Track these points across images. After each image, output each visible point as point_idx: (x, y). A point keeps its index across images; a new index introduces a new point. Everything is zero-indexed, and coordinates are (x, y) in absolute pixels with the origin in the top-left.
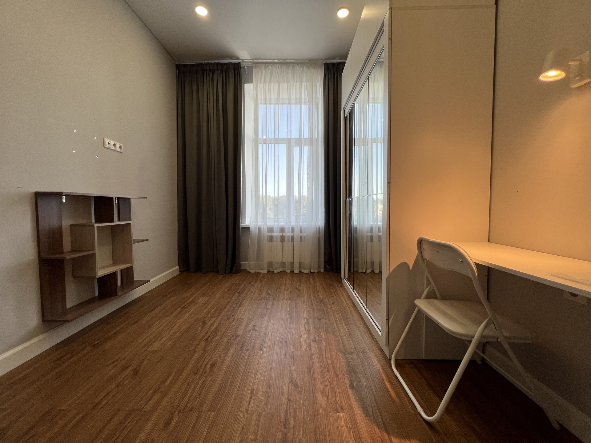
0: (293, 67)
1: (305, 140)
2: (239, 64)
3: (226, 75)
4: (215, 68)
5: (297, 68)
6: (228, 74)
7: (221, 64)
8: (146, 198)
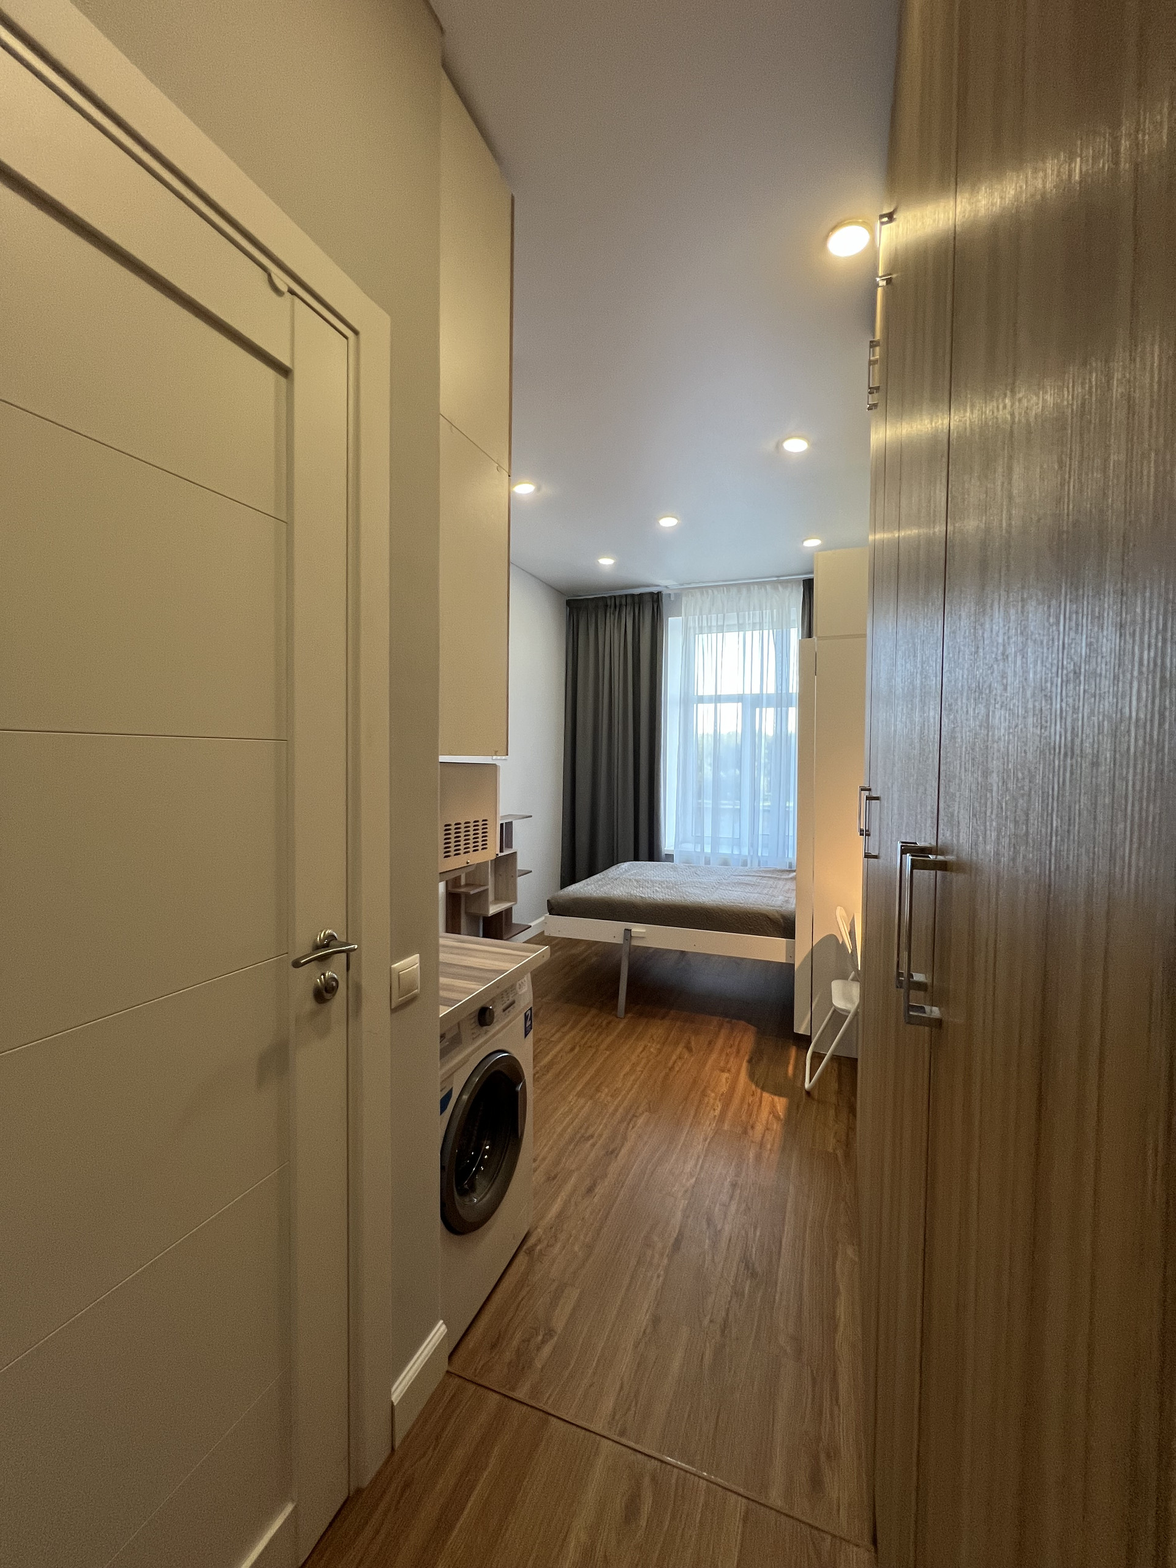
0: (749, 590)
1: (768, 696)
2: (659, 594)
3: (639, 610)
4: (624, 602)
5: (755, 590)
6: (643, 613)
7: (633, 596)
8: (531, 816)
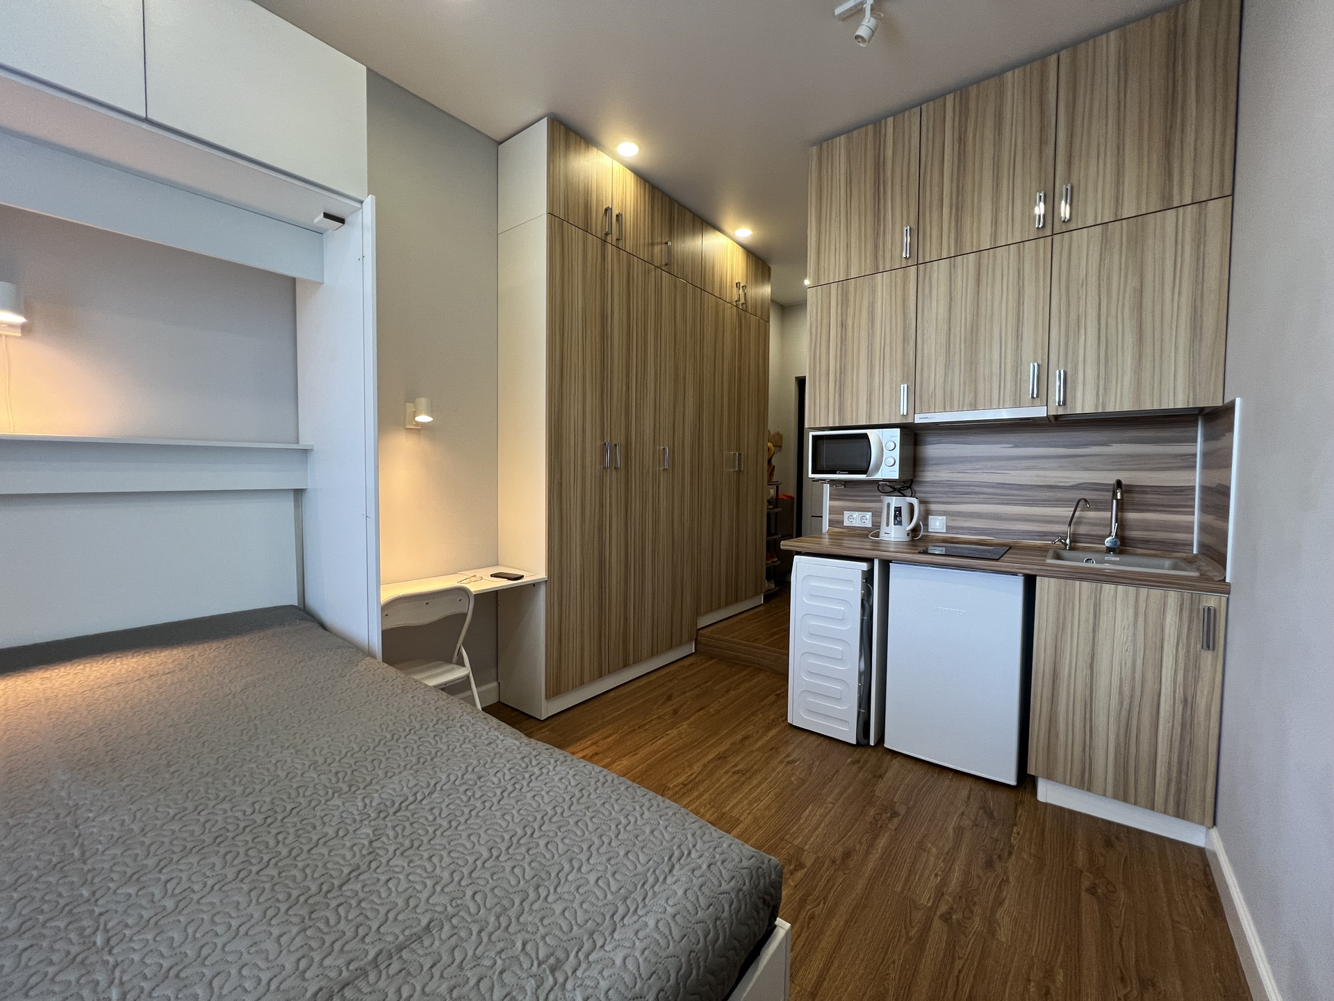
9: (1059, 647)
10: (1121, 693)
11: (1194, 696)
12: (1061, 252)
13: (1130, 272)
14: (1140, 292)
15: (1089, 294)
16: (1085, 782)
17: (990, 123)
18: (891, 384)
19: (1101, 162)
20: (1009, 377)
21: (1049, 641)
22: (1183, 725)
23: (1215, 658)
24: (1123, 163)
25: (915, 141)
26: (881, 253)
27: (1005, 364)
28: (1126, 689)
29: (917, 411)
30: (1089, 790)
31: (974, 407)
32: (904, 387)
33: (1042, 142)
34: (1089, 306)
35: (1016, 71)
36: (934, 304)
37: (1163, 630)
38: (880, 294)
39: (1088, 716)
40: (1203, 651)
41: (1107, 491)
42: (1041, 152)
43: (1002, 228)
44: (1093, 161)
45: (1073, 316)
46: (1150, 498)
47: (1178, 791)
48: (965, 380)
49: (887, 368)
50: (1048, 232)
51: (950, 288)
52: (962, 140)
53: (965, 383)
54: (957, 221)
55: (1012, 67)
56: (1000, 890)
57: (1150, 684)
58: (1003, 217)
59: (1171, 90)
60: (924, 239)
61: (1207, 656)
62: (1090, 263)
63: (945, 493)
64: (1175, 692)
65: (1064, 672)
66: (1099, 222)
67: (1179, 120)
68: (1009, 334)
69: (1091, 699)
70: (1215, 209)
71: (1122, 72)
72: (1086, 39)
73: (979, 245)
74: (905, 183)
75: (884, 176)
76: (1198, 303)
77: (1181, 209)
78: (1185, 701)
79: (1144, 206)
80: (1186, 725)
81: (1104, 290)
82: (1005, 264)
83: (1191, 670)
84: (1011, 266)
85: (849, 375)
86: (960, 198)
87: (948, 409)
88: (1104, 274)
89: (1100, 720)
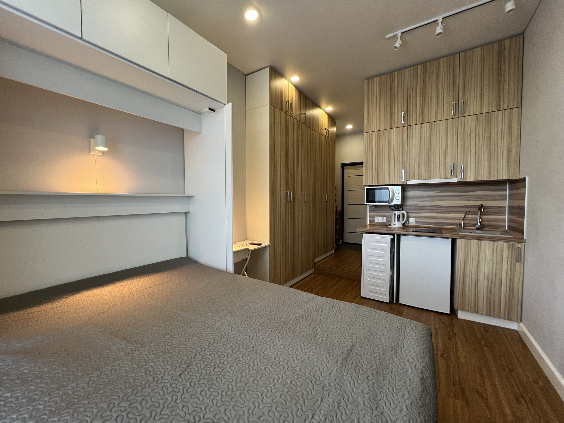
9: (465, 264)
10: (488, 278)
11: (514, 278)
12: (461, 123)
13: (486, 132)
14: (490, 138)
15: (472, 139)
16: (476, 311)
17: (434, 76)
18: (398, 170)
19: (475, 92)
20: (442, 168)
21: (462, 262)
22: (510, 289)
23: (521, 265)
24: (483, 94)
25: (406, 81)
26: (393, 121)
27: (441, 163)
28: (490, 277)
29: (408, 179)
30: (477, 313)
31: (430, 178)
32: (403, 171)
33: (454, 84)
34: (472, 142)
35: (444, 58)
36: (414, 140)
37: (503, 256)
38: (393, 136)
39: (476, 287)
40: (516, 263)
41: (477, 208)
42: (453, 88)
43: (439, 115)
44: (472, 92)
45: (466, 146)
46: (490, 210)
47: (509, 311)
48: (426, 168)
49: (396, 164)
50: (457, 116)
51: (420, 136)
52: (424, 82)
53: (426, 169)
54: (422, 111)
55: (442, 57)
56: (456, 347)
57: (498, 275)
58: (440, 110)
59: (500, 69)
60: (410, 117)
61: (518, 265)
62: (472, 128)
63: (415, 209)
64: (507, 277)
65: (468, 272)
66: (475, 114)
67: (503, 80)
68: (443, 152)
69: (478, 281)
70: (515, 111)
71: (483, 62)
72: (469, 49)
73: (431, 120)
74: (402, 96)
75: (394, 93)
76: (510, 143)
77: (504, 111)
78: (511, 280)
79: (491, 109)
80: (511, 288)
81: (477, 137)
82: (441, 127)
83: (512, 269)
84: (443, 128)
85: (381, 165)
86: (424, 103)
87: (420, 179)
88: (477, 132)
89: (481, 289)
